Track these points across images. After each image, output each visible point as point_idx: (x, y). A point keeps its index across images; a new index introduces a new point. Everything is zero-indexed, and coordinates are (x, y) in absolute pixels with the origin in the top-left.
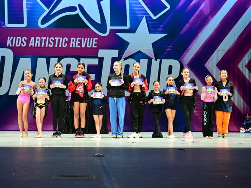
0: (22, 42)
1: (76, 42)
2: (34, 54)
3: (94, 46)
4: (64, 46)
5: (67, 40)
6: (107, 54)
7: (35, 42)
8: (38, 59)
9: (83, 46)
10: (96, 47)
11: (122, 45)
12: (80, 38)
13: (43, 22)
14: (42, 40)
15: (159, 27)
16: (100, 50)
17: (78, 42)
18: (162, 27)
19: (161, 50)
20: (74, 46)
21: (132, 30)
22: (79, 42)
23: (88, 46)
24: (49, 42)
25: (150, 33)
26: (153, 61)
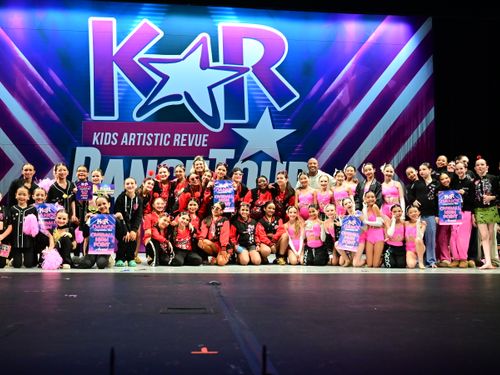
0: (112, 139)
1: (180, 140)
2: (128, 154)
3: (203, 145)
4: (165, 144)
5: (169, 137)
6: (222, 155)
7: (129, 139)
8: (133, 161)
9: (190, 144)
10: (206, 145)
11: (238, 144)
12: (186, 135)
13: (139, 114)
14: (137, 137)
15: (285, 121)
16: (212, 151)
17: (183, 140)
18: (289, 122)
19: (289, 151)
20: (178, 145)
21: (252, 125)
22: (185, 140)
23: (196, 145)
24: (147, 140)
25: (274, 128)
26: (279, 163)
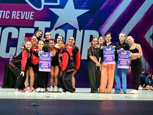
1: (16, 15)
3: (31, 18)
4: (6, 18)
5: (9, 13)
6: (42, 25)
9: (22, 18)
10: (32, 19)
11: (53, 18)
12: (20, 12)
15: (83, 5)
16: (35, 22)
18: (85, 5)
20: (15, 18)
21: (62, 6)
22: (19, 15)
23: (26, 18)
25: (75, 9)
26: (78, 31)
